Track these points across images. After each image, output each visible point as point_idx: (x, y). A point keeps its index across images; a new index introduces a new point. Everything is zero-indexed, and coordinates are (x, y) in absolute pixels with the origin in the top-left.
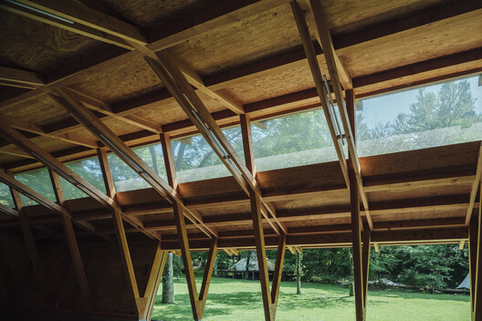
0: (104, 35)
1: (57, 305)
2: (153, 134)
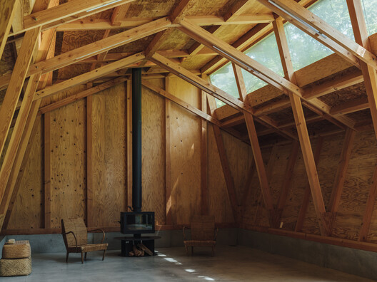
1: (282, 224)
2: (266, 24)
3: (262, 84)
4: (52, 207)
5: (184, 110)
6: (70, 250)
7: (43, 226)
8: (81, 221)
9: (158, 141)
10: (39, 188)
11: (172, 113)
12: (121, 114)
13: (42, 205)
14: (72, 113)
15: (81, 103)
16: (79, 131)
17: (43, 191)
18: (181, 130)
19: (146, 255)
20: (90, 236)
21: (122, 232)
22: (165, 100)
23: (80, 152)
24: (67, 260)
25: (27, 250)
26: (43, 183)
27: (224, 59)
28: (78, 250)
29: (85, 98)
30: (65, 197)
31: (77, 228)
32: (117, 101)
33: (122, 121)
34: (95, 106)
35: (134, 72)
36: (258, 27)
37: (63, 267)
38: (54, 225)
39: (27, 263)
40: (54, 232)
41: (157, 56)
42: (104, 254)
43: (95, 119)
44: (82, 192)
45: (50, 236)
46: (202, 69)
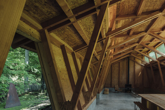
0: (151, 18)
1: (158, 88)
3: (161, 56)
4: (113, 83)
5: (139, 64)
6: (115, 91)
7: (111, 86)
8: (118, 85)
9: (133, 70)
10: (110, 79)
11: (136, 64)
12: (126, 65)
13: (111, 82)
14: (117, 65)
15: (118, 63)
16: (118, 69)
17: (111, 80)
18: (138, 68)
19: (130, 92)
20: (119, 88)
21: (125, 88)
22: (135, 62)
23: (118, 72)
24: (115, 92)
25: (108, 90)
26: (111, 78)
27: (151, 51)
28: (117, 91)
29: (119, 62)
30: (115, 80)
31: (117, 87)
32: (125, 62)
33: (126, 66)
34: (121, 64)
35: (128, 57)
36: (160, 42)
37: (114, 93)
38: (113, 86)
39: (108, 92)
40: (113, 87)
41: (132, 55)
42: (122, 92)
43: (121, 66)
44: (118, 80)
45: (112, 88)
46: (147, 52)
